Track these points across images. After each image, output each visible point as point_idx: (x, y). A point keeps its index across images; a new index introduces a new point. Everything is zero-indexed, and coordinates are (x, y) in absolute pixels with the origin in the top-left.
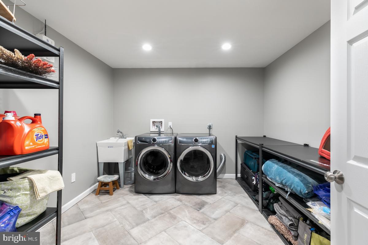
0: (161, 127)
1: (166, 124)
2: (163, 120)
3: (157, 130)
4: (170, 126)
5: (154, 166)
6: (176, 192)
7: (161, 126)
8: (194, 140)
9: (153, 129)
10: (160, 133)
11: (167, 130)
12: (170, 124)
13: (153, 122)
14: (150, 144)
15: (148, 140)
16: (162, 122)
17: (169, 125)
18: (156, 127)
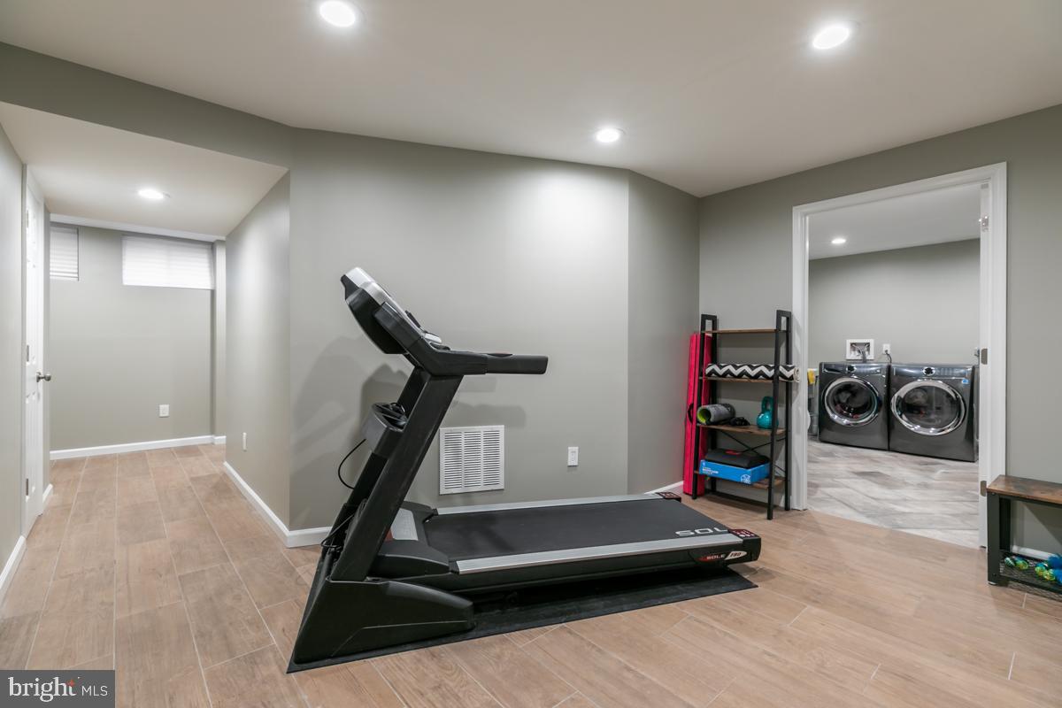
0: (867, 353)
1: (878, 347)
2: (871, 341)
3: (860, 358)
4: (886, 351)
5: (850, 408)
6: (889, 449)
7: (868, 350)
8: (924, 371)
9: (852, 356)
10: (864, 360)
11: (880, 358)
12: (886, 347)
13: (852, 344)
14: (843, 375)
15: (840, 369)
16: (869, 343)
17: (884, 350)
18: (857, 353)
